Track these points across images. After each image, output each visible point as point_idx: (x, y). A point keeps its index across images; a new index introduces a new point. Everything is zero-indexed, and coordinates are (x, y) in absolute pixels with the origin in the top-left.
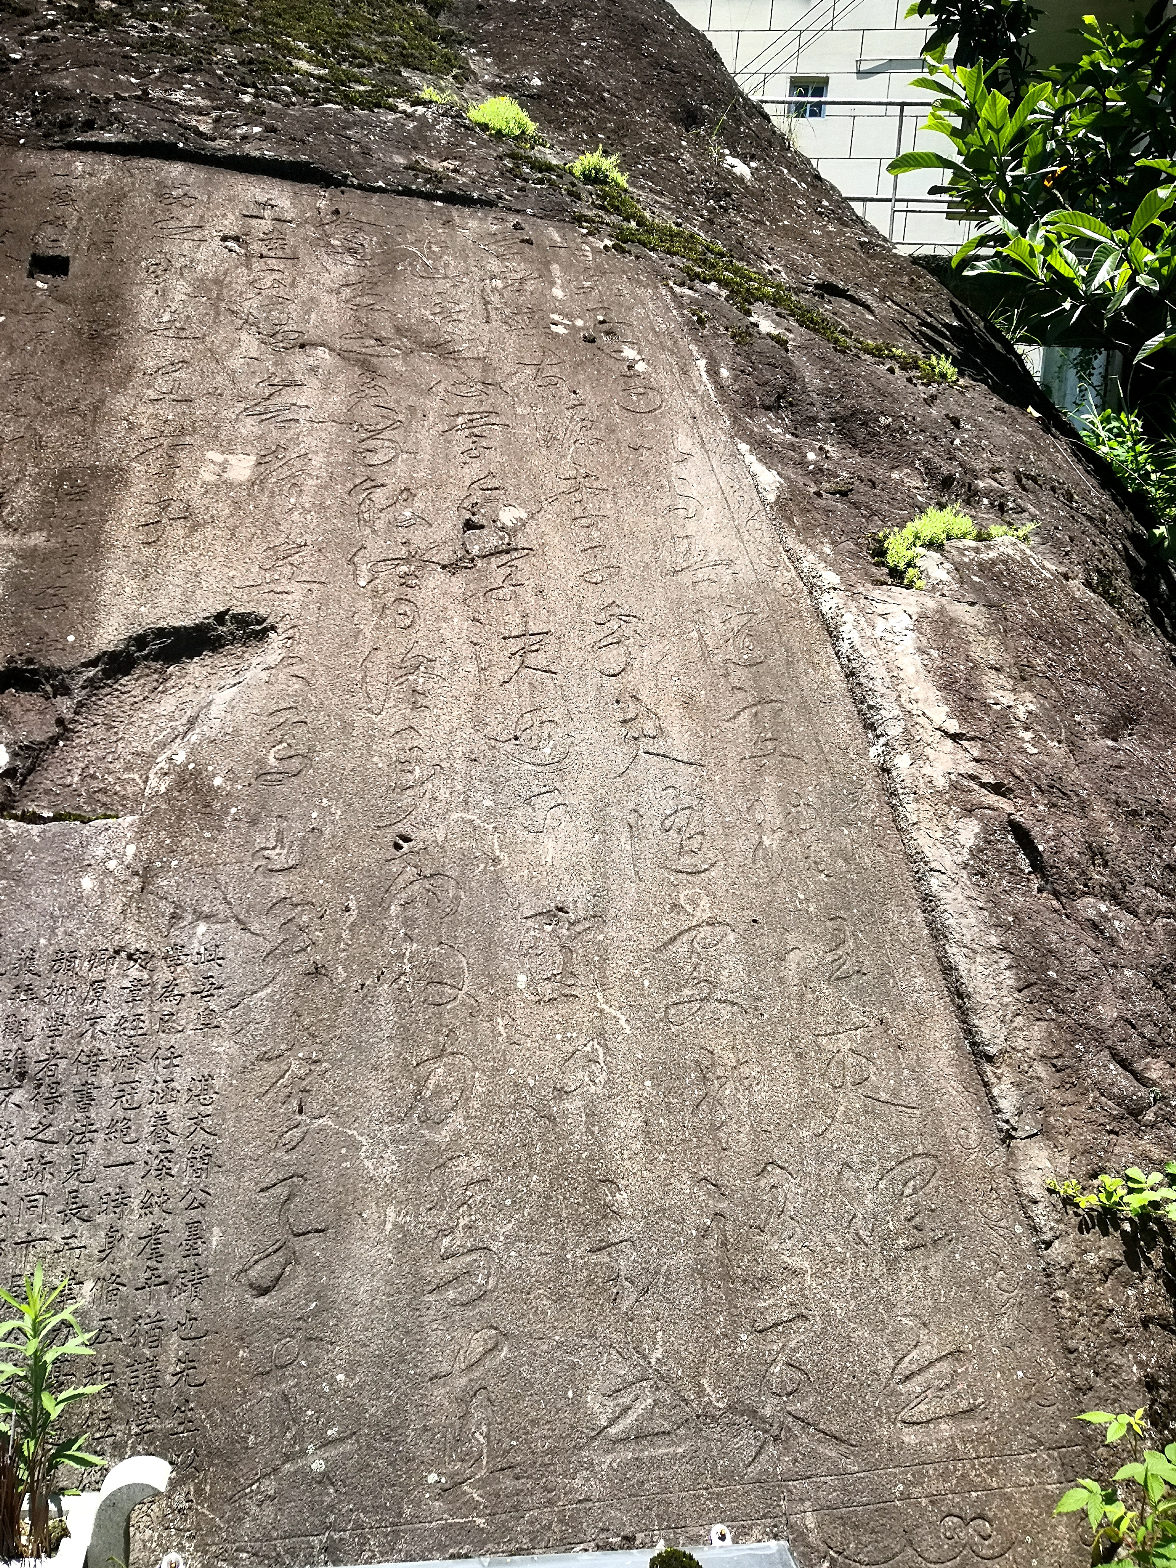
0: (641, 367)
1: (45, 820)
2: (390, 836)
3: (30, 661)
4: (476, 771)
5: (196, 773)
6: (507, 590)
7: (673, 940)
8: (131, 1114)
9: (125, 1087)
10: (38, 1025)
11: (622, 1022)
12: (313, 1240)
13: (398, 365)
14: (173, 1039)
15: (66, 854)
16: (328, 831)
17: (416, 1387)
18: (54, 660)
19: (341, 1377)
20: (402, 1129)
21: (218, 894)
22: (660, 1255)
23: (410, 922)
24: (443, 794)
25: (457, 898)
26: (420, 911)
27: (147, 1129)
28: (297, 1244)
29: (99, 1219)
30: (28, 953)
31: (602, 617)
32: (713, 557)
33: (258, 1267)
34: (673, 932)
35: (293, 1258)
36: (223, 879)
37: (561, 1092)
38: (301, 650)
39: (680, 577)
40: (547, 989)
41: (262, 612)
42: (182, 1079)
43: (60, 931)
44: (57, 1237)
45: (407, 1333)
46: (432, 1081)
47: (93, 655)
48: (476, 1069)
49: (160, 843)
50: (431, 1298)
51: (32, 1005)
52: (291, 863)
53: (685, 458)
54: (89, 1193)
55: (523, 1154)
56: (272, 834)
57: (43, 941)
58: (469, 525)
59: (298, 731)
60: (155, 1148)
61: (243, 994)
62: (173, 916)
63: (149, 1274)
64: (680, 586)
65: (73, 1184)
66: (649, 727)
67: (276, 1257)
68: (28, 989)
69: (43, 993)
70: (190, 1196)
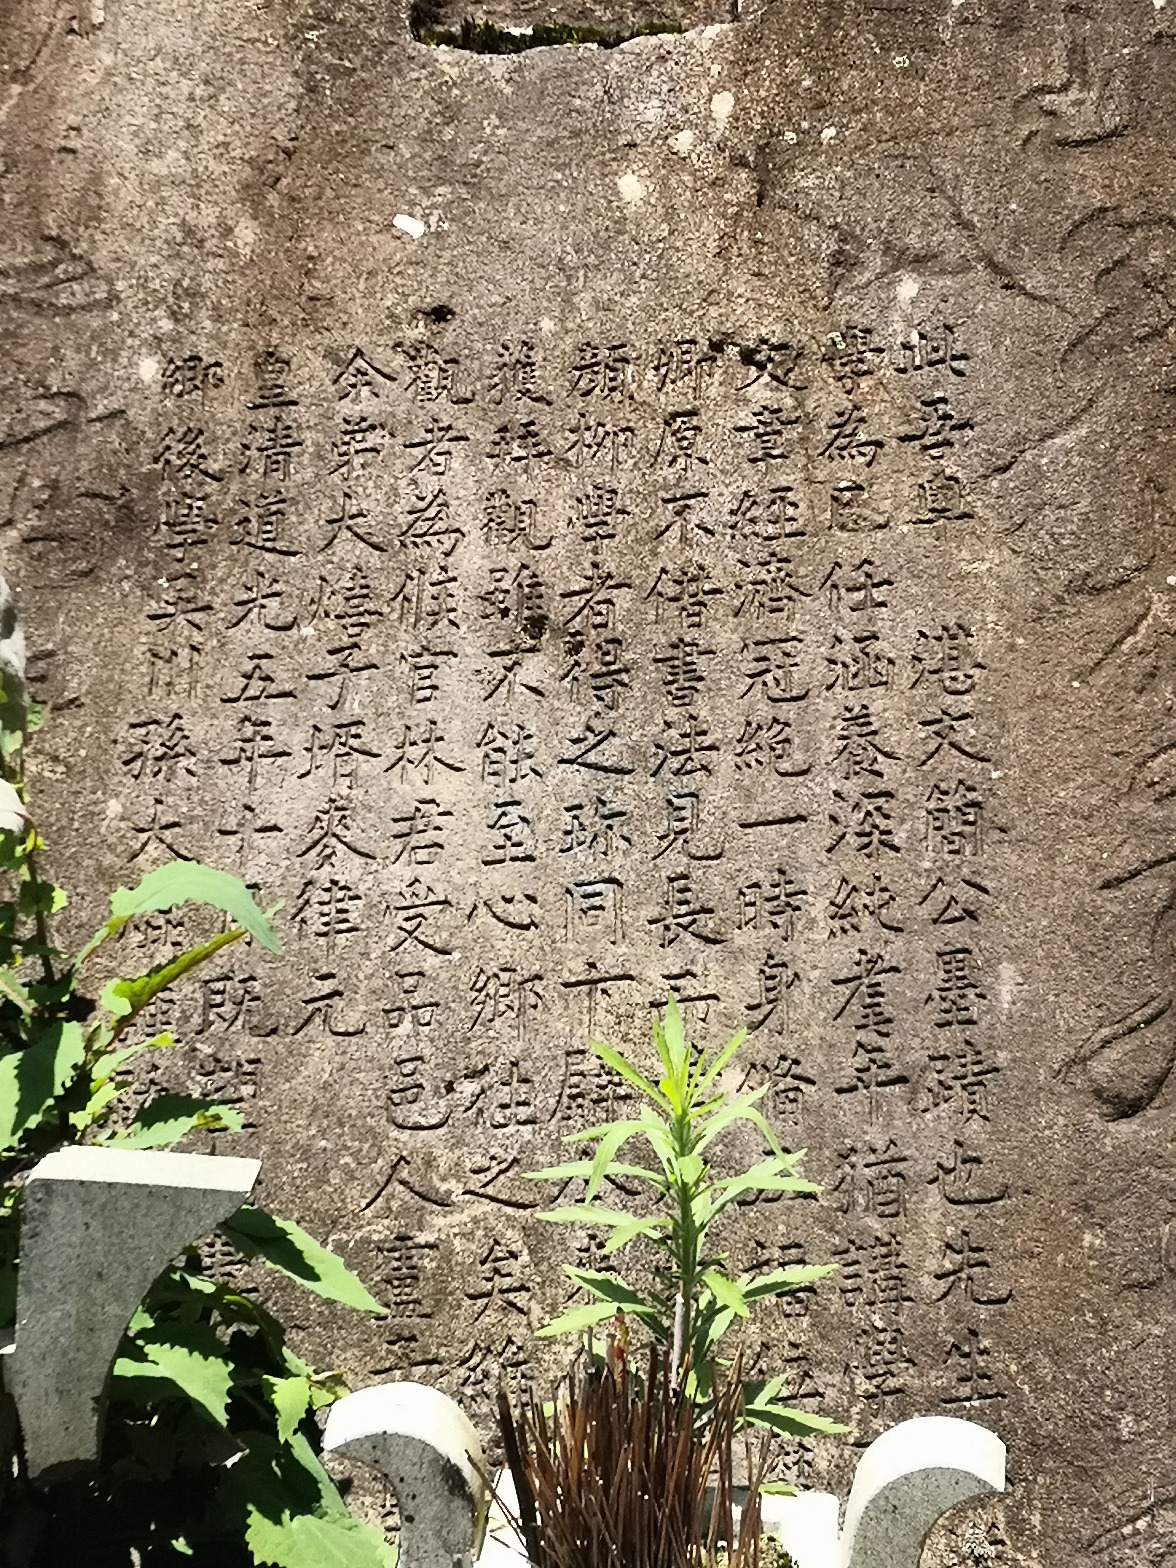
1: (518, 45)
8: (788, 711)
10: (557, 513)
14: (866, 544)
15: (575, 121)
21: (939, 204)
27: (829, 746)
29: (740, 938)
30: (518, 353)
33: (1113, 1054)
36: (947, 167)
43: (583, 300)
44: (654, 974)
49: (789, 86)
51: (541, 469)
52: (1110, 123)
54: (711, 882)
56: (1058, 52)
57: (547, 325)
60: (853, 788)
61: (1020, 442)
62: (838, 260)
63: (862, 1059)
65: (674, 861)
67: (1148, 1034)
68: (528, 433)
69: (559, 442)
70: (941, 894)
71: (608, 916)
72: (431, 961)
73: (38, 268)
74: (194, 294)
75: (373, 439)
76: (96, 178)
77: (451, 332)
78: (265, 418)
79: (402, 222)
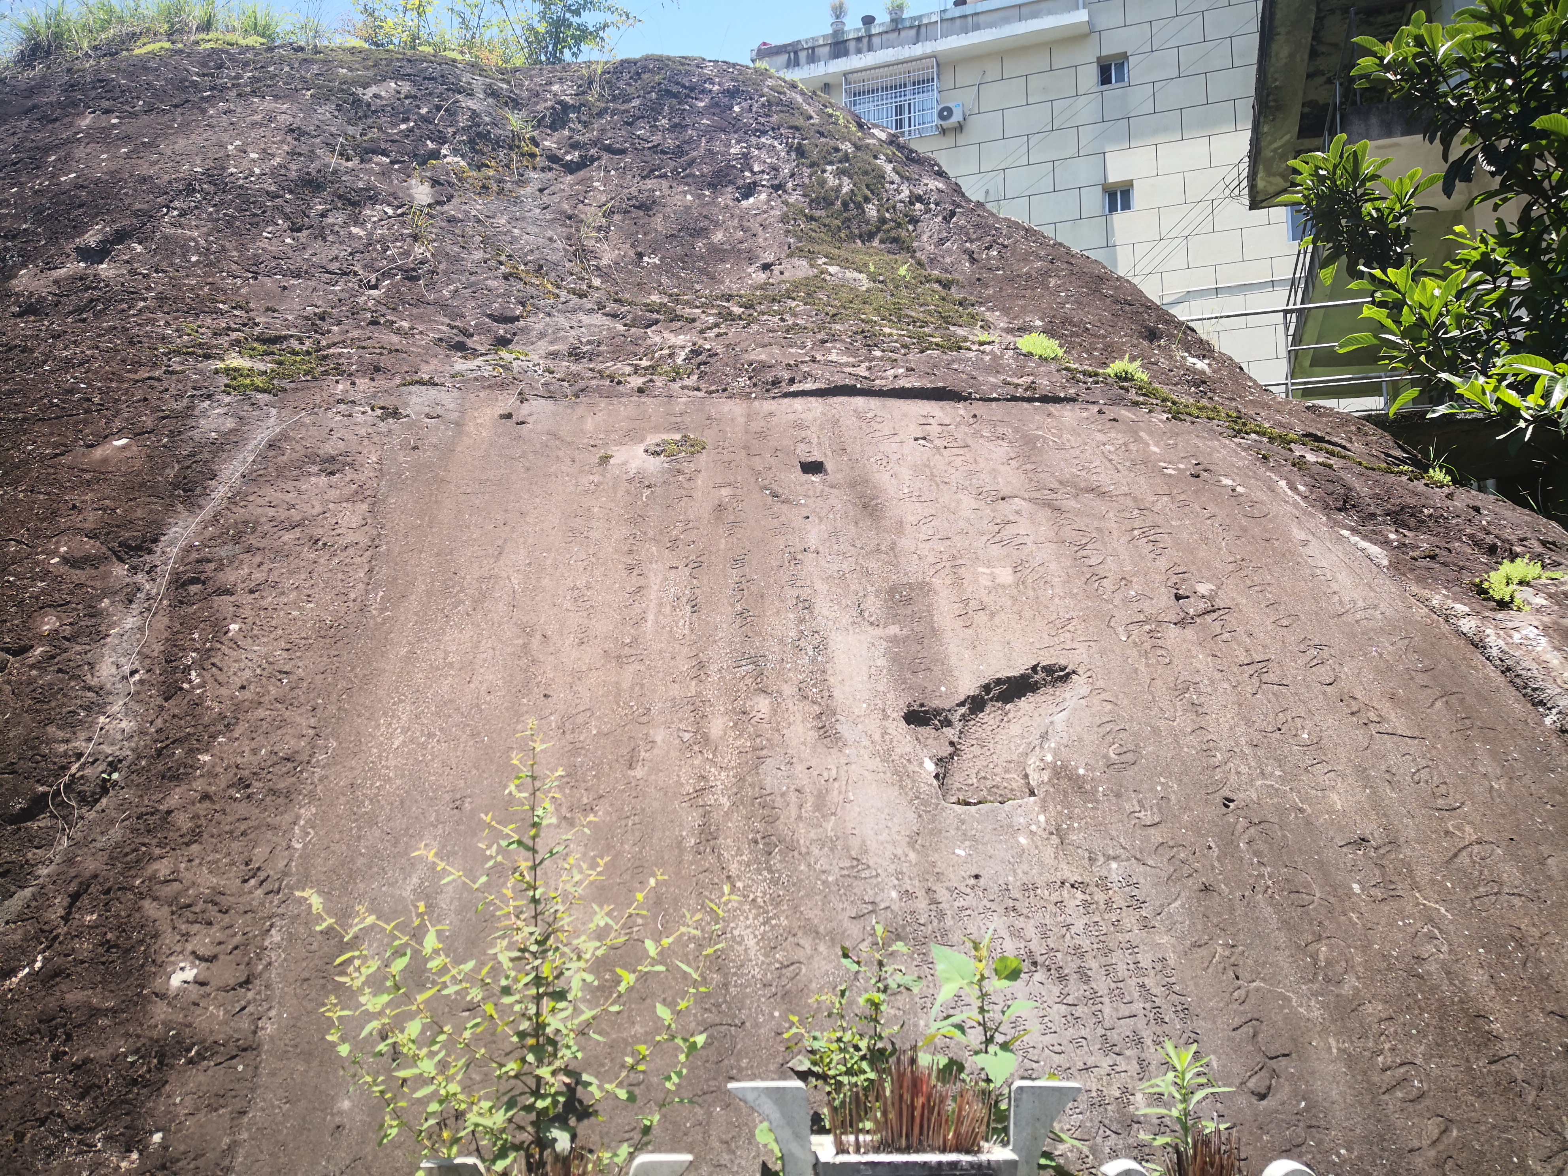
0: (1240, 489)
1: (975, 804)
2: (1218, 799)
3: (922, 705)
4: (1261, 752)
5: (1064, 767)
6: (1226, 636)
7: (1456, 855)
8: (1121, 985)
9: (1109, 969)
10: (1031, 931)
11: (1443, 910)
12: (1283, 1061)
13: (1072, 503)
14: (1128, 936)
15: (1000, 823)
16: (1173, 797)
17: (1400, 1157)
18: (936, 703)
19: (1343, 1151)
20: (1316, 987)
21: (1115, 843)
22: (1542, 1065)
23: (1256, 853)
24: (1244, 769)
25: (1284, 836)
26: (1261, 846)
27: (1136, 995)
28: (1273, 1063)
29: (1128, 1053)
30: (1004, 887)
31: (1302, 647)
32: (1360, 604)
33: (1253, 1080)
34: (1454, 850)
35: (1274, 1073)
36: (1114, 833)
37: (1419, 959)
38: (1101, 683)
39: (1344, 618)
40: (1378, 893)
41: (1063, 662)
42: (1145, 960)
43: (1019, 871)
44: (1105, 1065)
45: (1379, 1121)
46: (1321, 956)
47: (962, 698)
48: (1349, 947)
49: (1059, 813)
50: (1386, 1097)
51: (1021, 919)
52: (1156, 820)
53: (1305, 543)
54: (1114, 1036)
55: (1410, 1000)
56: (1135, 802)
57: (1011, 878)
58: (1178, 597)
59: (1123, 735)
60: (1148, 1006)
61: (1162, 905)
62: (1091, 858)
64: (1347, 624)
65: (1100, 1031)
66: (1372, 715)
67: (1262, 1073)
68: (1014, 910)
69: (1025, 911)
70: (1185, 1036)
71: (1086, 1048)
72: (1035, 1065)
73: (853, 867)
74: (901, 873)
75: (968, 912)
76: (864, 841)
77: (982, 881)
78: (933, 907)
79: (958, 851)
